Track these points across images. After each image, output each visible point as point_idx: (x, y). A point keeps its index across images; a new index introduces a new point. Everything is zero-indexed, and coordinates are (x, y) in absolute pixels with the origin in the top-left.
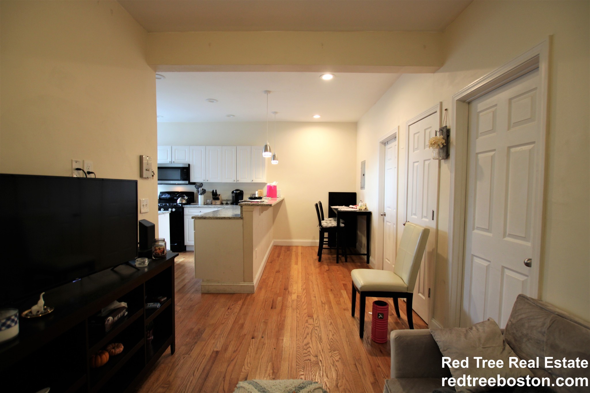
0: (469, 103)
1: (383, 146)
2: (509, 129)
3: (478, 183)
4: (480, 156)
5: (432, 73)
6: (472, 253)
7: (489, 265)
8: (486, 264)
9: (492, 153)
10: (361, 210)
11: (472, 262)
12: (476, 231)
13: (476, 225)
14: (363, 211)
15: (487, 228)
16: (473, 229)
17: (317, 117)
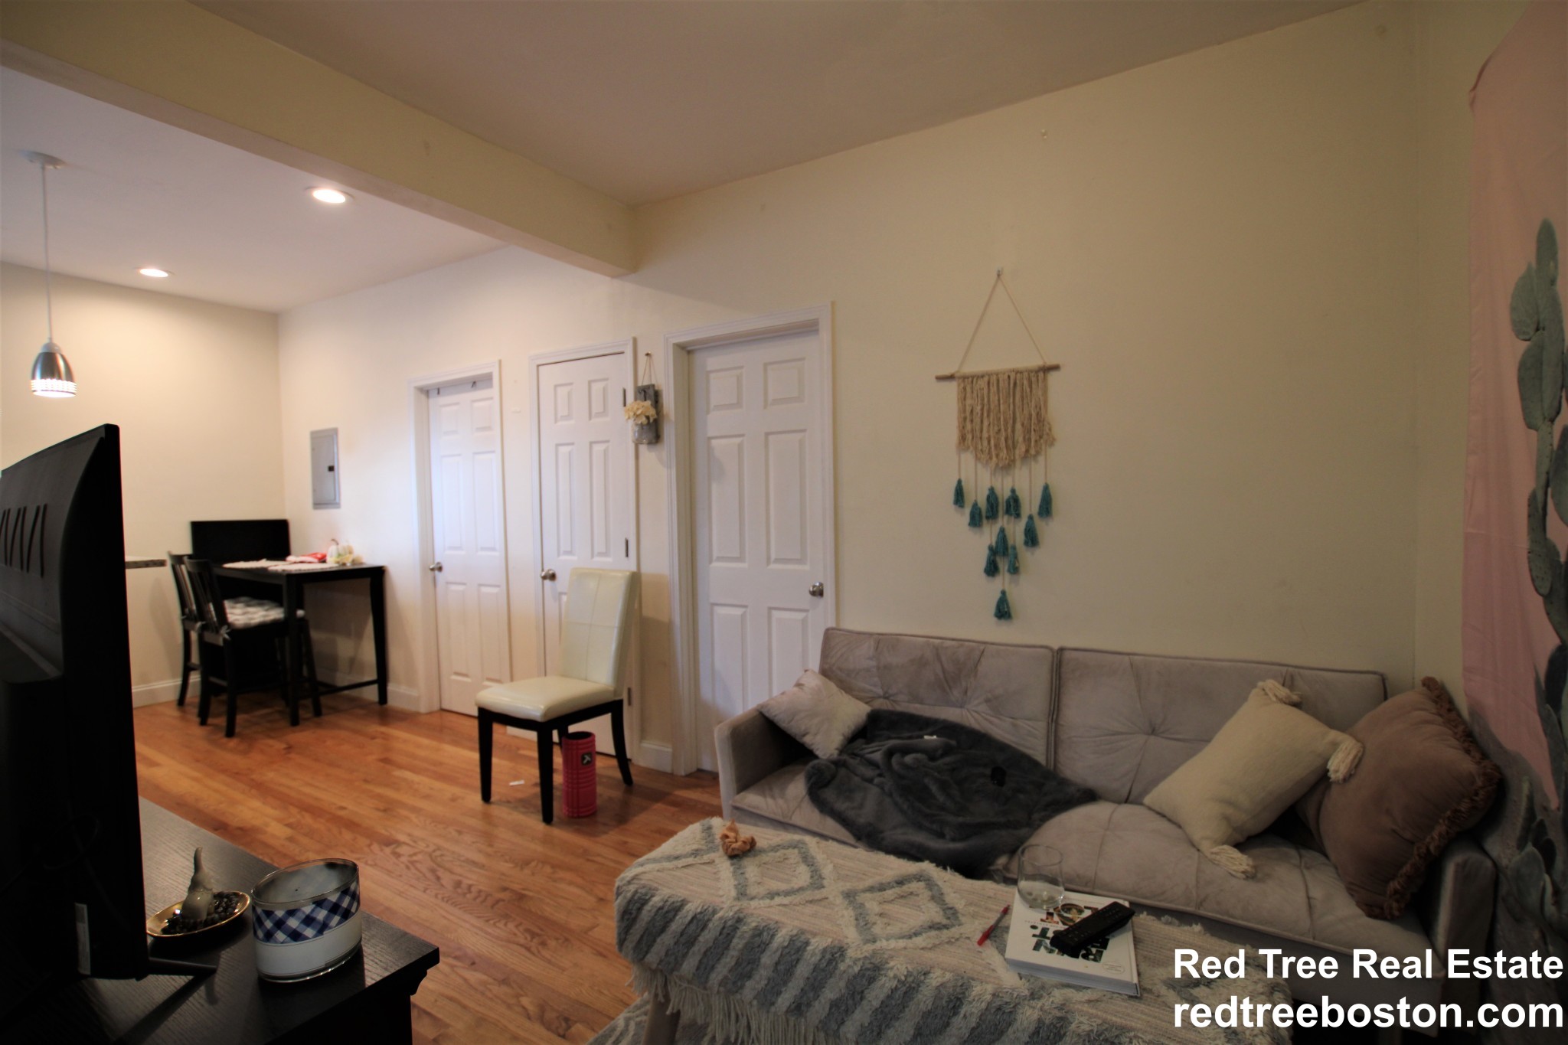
0: (689, 352)
1: (423, 397)
2: (765, 407)
3: (714, 487)
4: (714, 442)
5: (609, 276)
6: (712, 600)
7: (745, 612)
8: (739, 612)
9: (738, 440)
10: (344, 564)
11: (712, 614)
12: (715, 564)
13: (715, 554)
14: (349, 566)
15: (738, 555)
16: (711, 561)
17: (153, 273)
